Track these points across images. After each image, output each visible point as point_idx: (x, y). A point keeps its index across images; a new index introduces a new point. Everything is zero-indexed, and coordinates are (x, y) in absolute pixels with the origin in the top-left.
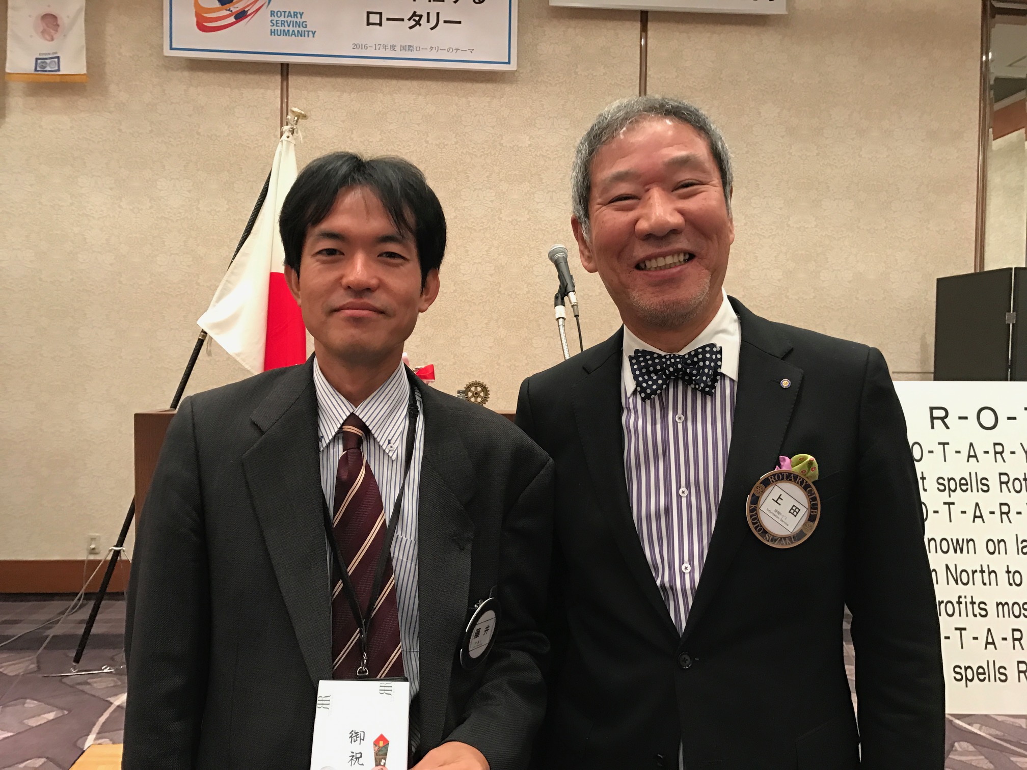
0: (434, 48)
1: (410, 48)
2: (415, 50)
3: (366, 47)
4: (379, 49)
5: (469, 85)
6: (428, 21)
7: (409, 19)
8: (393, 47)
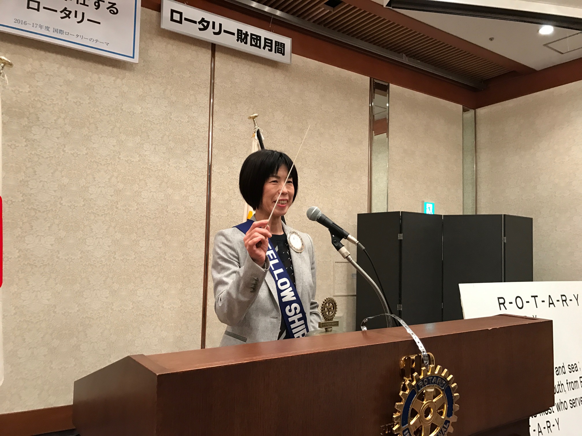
0: (79, 36)
1: (61, 32)
2: (64, 34)
3: (25, 23)
4: (36, 27)
5: (100, 66)
6: (76, 16)
7: (61, 12)
8: (47, 28)
